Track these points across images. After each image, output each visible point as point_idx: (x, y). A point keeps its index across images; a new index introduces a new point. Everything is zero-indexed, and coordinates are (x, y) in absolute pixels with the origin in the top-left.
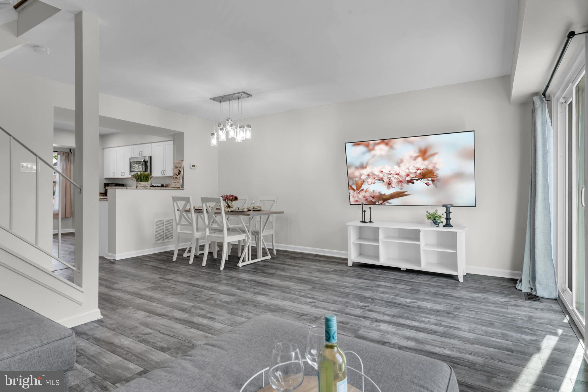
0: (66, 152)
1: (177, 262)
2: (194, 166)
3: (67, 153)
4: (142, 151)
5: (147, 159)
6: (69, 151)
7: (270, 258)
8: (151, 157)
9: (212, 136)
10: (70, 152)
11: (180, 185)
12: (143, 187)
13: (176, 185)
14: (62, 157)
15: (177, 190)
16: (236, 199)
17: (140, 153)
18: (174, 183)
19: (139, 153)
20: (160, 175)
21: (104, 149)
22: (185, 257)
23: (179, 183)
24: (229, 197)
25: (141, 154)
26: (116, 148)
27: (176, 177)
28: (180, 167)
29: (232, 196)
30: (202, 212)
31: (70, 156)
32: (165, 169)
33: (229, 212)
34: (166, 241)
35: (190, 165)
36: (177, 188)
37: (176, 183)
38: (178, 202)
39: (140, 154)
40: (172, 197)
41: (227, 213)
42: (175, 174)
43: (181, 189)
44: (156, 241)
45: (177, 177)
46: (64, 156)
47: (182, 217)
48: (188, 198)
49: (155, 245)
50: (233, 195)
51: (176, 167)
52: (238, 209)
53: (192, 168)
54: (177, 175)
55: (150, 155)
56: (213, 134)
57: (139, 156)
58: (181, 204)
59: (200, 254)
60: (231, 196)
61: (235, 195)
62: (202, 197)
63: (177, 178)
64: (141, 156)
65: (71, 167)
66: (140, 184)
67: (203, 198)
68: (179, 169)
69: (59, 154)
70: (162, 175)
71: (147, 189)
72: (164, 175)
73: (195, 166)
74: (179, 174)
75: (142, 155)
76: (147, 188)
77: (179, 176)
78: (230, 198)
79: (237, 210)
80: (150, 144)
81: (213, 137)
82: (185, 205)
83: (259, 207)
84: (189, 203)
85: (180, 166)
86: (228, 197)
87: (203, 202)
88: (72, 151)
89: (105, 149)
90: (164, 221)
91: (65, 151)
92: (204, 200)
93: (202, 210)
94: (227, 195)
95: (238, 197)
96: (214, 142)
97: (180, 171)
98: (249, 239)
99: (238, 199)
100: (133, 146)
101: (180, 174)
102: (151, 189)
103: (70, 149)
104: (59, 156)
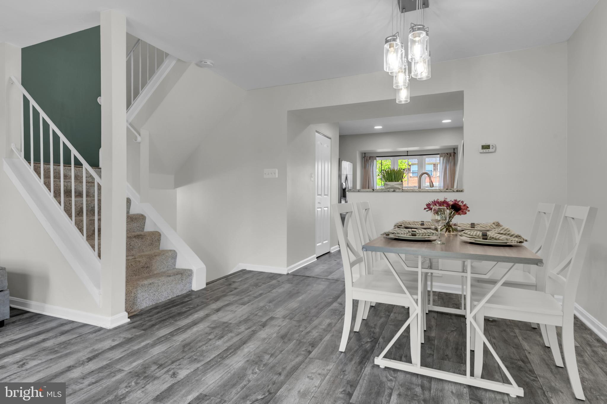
2: (486, 147)
6: (452, 151)
14: (445, 160)
53: (482, 150)
73: (491, 147)
102: (396, 192)
103: (454, 149)
104: (442, 158)
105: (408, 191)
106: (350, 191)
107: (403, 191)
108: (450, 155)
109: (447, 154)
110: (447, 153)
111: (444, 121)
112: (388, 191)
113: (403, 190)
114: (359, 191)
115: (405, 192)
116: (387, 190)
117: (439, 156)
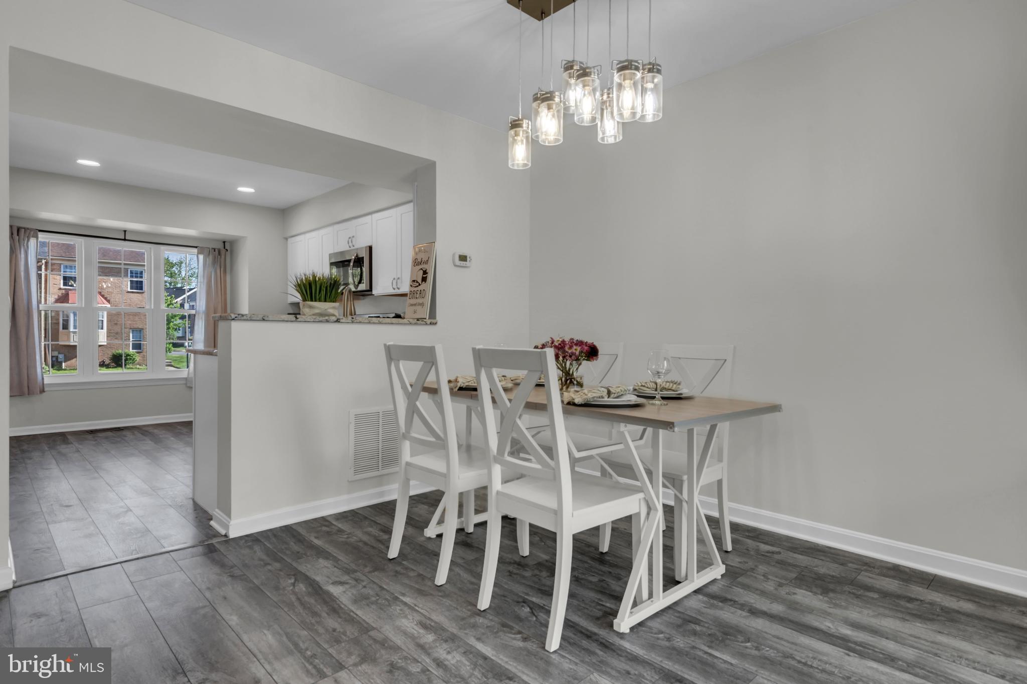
0: (215, 250)
1: (400, 564)
2: (463, 258)
3: (217, 251)
4: (353, 237)
5: (364, 254)
6: (221, 246)
7: (722, 576)
8: (370, 248)
9: (512, 132)
10: (224, 248)
11: (425, 312)
12: (321, 315)
13: (415, 312)
14: (208, 259)
15: (416, 324)
16: (592, 352)
17: (350, 240)
18: (411, 307)
19: (347, 241)
20: (391, 291)
21: (286, 239)
22: (430, 538)
23: (422, 305)
24: (571, 347)
25: (352, 242)
26: (308, 235)
27: (416, 289)
28: (427, 262)
29: (580, 343)
30: (475, 398)
31: (223, 257)
32: (399, 276)
33: (574, 404)
34: (386, 471)
35: (454, 255)
36: (418, 320)
37: (415, 305)
38: (402, 364)
39: (350, 244)
40: (385, 345)
41: (570, 406)
42: (414, 281)
43: (429, 321)
44: (356, 472)
45: (419, 288)
46: (211, 257)
47: (415, 415)
48: (431, 350)
49: (354, 485)
50: (585, 340)
51: (416, 263)
52: (609, 393)
53: (458, 262)
54: (420, 285)
55: (370, 244)
56: (515, 125)
57: (349, 249)
58: (410, 370)
59: (476, 525)
60: (576, 345)
61: (590, 341)
62: (478, 347)
63: (419, 293)
64: (352, 248)
65: (225, 281)
66: (311, 307)
67: (479, 350)
68: (424, 266)
69: (200, 253)
70: (394, 289)
71: (327, 321)
72: (399, 289)
73: (468, 259)
74: (424, 279)
75: (353, 246)
76: (327, 318)
77: (423, 286)
78: (573, 350)
79: (607, 400)
80: (369, 217)
81: (517, 134)
82: (423, 374)
83: (672, 382)
84: (434, 367)
85: (425, 259)
86: (566, 349)
87: (482, 366)
88: (227, 247)
89: (289, 240)
90: (381, 414)
91: (214, 247)
92: (484, 359)
93: (475, 389)
94: (563, 341)
95: (598, 348)
96: (520, 154)
97: (425, 272)
98: (652, 512)
99: (601, 352)
100: (337, 227)
101: (425, 281)
102: (342, 322)
103: (224, 242)
104: (201, 257)
105: (362, 322)
106: (242, 318)
107: (353, 322)
108: (219, 253)
109: (213, 250)
110: (212, 248)
111: (241, 189)
112: (326, 320)
113: (353, 320)
114: (264, 320)
115: (357, 322)
116: (324, 318)
117: (195, 250)
